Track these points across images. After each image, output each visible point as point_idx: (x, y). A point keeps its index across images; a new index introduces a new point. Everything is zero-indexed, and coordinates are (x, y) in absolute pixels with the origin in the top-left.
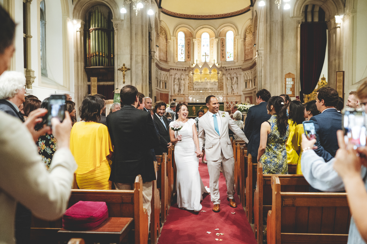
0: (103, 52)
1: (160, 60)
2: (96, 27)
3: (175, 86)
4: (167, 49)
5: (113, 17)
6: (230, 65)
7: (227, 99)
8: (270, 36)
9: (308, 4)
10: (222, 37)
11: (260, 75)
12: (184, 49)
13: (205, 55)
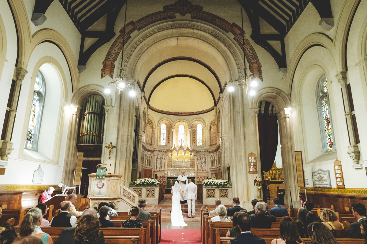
0: (94, 131)
1: (146, 143)
2: (90, 111)
3: (158, 164)
4: (152, 135)
5: (106, 104)
6: (200, 149)
7: (197, 175)
8: (234, 122)
9: (261, 100)
10: (194, 128)
11: (224, 156)
12: (165, 136)
13: (181, 140)
